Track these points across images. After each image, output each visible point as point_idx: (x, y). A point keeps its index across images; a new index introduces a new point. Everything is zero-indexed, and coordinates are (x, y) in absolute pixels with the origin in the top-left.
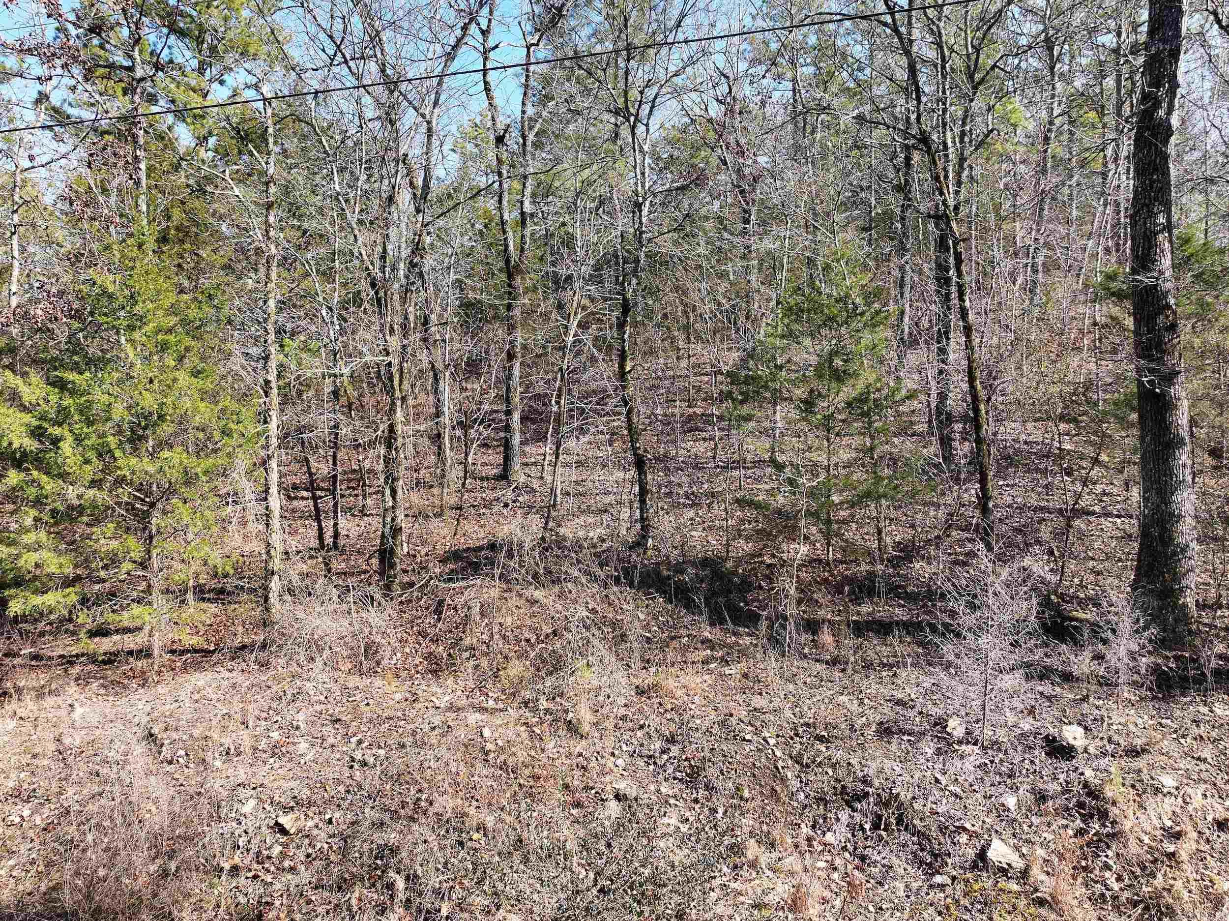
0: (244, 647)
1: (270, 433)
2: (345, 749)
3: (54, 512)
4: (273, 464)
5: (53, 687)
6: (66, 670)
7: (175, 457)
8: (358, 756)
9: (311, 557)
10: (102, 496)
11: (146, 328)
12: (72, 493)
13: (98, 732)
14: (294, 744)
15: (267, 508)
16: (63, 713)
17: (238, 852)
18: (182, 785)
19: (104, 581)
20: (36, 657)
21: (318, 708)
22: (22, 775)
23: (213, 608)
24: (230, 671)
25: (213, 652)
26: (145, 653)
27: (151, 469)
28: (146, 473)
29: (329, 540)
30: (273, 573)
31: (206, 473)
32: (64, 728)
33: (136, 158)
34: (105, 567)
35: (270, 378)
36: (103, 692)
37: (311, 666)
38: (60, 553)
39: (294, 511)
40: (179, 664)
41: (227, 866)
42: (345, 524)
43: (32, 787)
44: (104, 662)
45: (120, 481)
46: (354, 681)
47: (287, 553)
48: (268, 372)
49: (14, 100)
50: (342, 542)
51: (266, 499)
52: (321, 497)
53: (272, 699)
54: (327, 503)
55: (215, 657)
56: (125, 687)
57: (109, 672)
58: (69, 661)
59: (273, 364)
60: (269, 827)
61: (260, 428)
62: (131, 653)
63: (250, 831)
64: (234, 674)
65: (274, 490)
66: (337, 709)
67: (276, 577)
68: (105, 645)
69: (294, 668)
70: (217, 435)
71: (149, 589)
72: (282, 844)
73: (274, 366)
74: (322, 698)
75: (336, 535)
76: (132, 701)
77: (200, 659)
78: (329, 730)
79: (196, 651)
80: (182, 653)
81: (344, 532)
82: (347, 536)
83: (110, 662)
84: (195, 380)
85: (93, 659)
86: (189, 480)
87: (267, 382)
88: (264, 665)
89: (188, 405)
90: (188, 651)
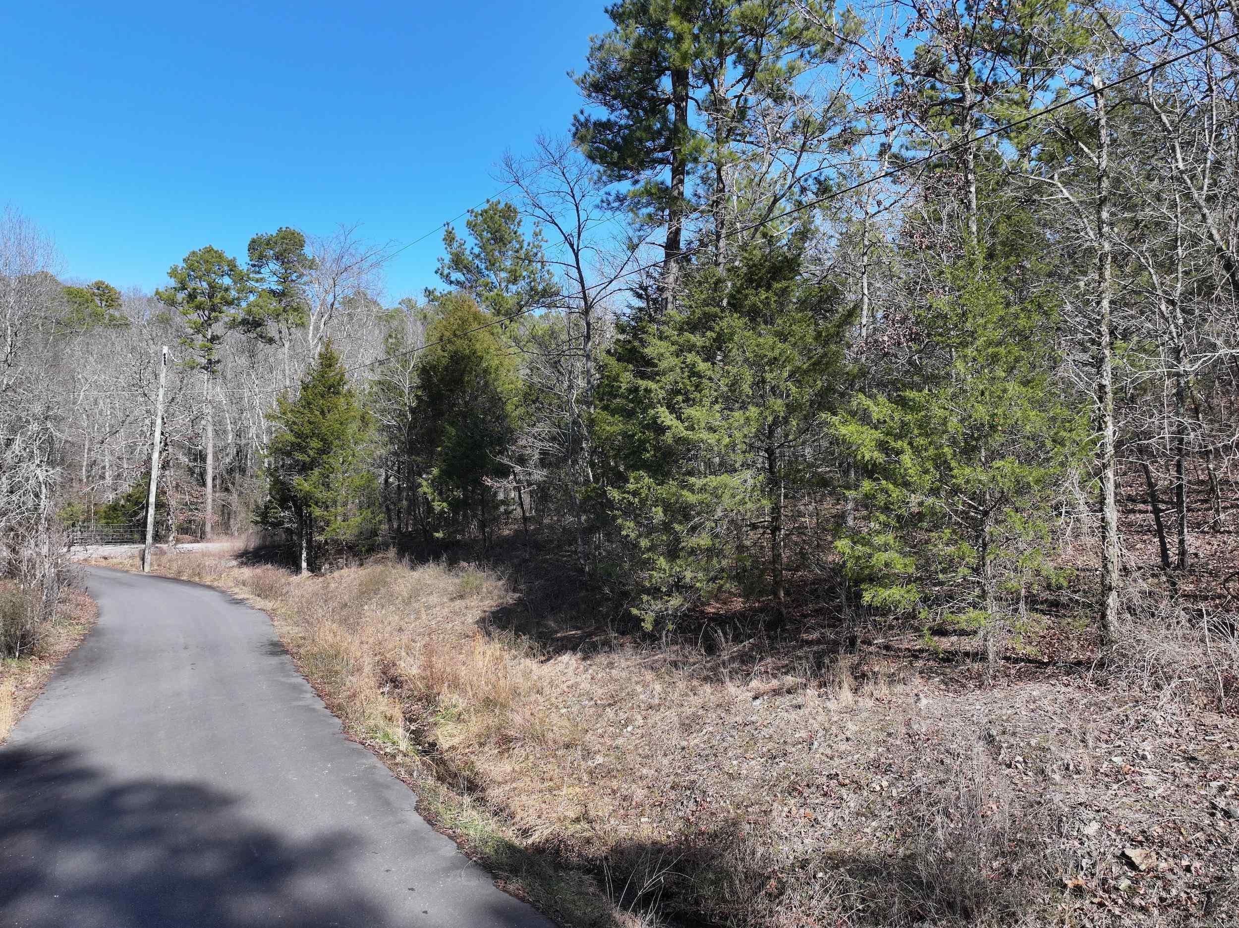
0: (1079, 663)
1: (1106, 440)
2: (1203, 792)
3: (899, 518)
4: (1110, 473)
5: (902, 676)
6: (911, 663)
7: (1007, 465)
8: (1221, 803)
9: (1153, 575)
10: (939, 504)
11: (978, 343)
12: (914, 499)
13: (941, 724)
14: (1141, 774)
15: (1103, 519)
16: (911, 700)
17: (1082, 873)
18: (1020, 790)
19: (941, 584)
20: (887, 648)
21: (1168, 741)
22: (880, 750)
23: (1046, 620)
24: (1066, 686)
25: (1047, 664)
26: (980, 656)
27: (984, 478)
28: (980, 481)
29: (1174, 558)
30: (1110, 589)
31: (1037, 482)
32: (911, 714)
33: (968, 182)
34: (943, 571)
35: (1104, 383)
36: (943, 687)
37: (1156, 693)
38: (904, 555)
39: (1130, 525)
40: (1013, 672)
41: (1070, 884)
42: (1192, 540)
43: (888, 762)
44: (944, 660)
45: (956, 491)
46: (1211, 718)
47: (1125, 569)
48: (1102, 377)
49: (864, 156)
50: (1189, 561)
51: (1101, 510)
52: (1163, 511)
53: (1112, 721)
54: (1170, 516)
55: (1049, 670)
56: (964, 686)
57: (948, 670)
58: (915, 655)
59: (1107, 367)
60: (1114, 856)
61: (1095, 435)
62: (967, 654)
63: (1094, 854)
64: (1070, 689)
65: (1110, 500)
66: (1191, 747)
67: (1114, 594)
68: (945, 643)
69: (1136, 692)
70: (1049, 444)
71: (983, 595)
72: (1130, 878)
73: (1109, 369)
74: (1172, 731)
75: (1182, 553)
76: (971, 701)
77: (1034, 670)
78: (1180, 767)
79: (1030, 661)
80: (1016, 661)
81: (1192, 550)
82: (1196, 555)
83: (948, 660)
84: (1024, 390)
85: (934, 654)
86: (1022, 489)
87: (1102, 387)
88: (1102, 684)
89: (1019, 414)
90: (1022, 660)
